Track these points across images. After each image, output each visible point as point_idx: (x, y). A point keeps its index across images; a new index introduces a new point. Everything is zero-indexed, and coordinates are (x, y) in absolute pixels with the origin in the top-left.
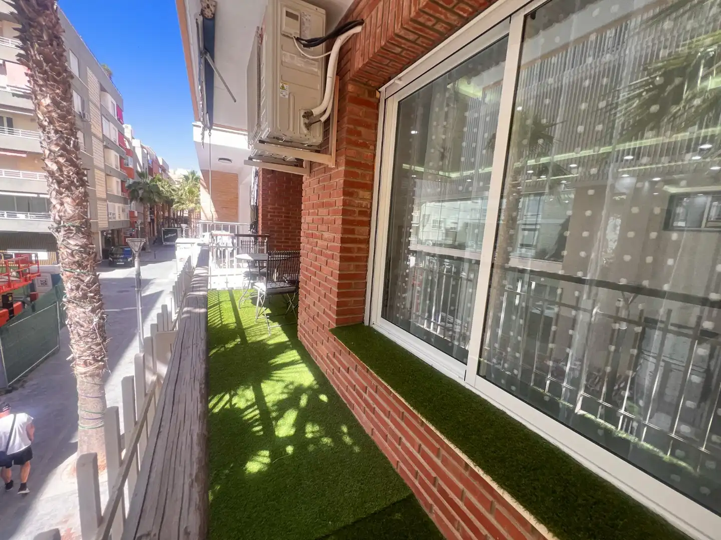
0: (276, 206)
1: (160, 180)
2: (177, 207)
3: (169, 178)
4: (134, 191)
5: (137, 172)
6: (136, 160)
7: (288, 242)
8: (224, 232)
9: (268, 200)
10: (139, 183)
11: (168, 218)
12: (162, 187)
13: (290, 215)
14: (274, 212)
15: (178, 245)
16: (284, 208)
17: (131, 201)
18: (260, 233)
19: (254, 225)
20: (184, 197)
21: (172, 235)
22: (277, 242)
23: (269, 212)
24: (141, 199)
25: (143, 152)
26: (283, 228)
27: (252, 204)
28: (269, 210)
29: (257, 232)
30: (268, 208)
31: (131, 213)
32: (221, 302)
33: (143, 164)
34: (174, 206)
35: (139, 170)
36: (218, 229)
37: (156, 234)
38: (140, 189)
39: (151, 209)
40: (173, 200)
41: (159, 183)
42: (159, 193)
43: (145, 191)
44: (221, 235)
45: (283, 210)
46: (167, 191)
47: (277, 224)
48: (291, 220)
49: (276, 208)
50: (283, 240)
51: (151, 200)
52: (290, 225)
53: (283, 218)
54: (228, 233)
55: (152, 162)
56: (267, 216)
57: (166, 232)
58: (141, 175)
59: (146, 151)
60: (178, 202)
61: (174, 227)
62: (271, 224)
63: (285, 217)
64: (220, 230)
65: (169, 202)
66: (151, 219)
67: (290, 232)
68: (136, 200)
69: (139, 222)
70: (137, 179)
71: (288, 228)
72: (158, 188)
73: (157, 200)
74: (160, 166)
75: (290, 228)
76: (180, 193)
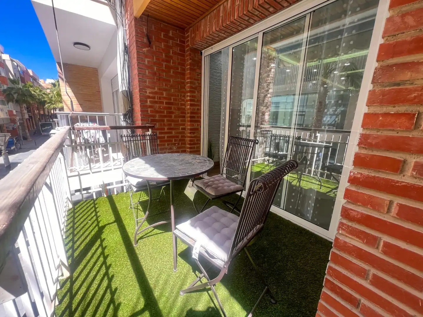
0: (156, 90)
1: (32, 87)
2: (49, 106)
3: (40, 85)
4: (9, 95)
5: (10, 79)
6: (7, 71)
7: (171, 133)
8: (91, 125)
9: (145, 82)
10: (12, 89)
11: (44, 115)
12: (34, 92)
13: (172, 101)
14: (154, 98)
15: (52, 135)
16: (165, 93)
17: (8, 103)
18: (139, 123)
19: (129, 114)
20: (53, 99)
21: (48, 128)
22: (160, 133)
23: (149, 97)
24: (17, 101)
25: (13, 65)
26: (165, 116)
27: (124, 89)
28: (148, 94)
29: (133, 122)
30: (146, 92)
31: (10, 113)
32: (104, 227)
33: (15, 74)
34: (46, 106)
35: (12, 78)
36: (84, 120)
37: (35, 127)
38: (15, 93)
39: (27, 108)
40: (45, 102)
41: (31, 89)
42: (32, 96)
43: (19, 94)
44: (89, 129)
45: (165, 95)
46: (39, 95)
47: (157, 112)
48: (173, 107)
49: (156, 93)
50: (166, 130)
51: (25, 102)
52: (172, 113)
53: (165, 105)
54: (96, 125)
55: (23, 73)
56: (147, 102)
57: (43, 126)
58: (13, 82)
59: (16, 64)
60: (49, 103)
61: (50, 121)
62: (151, 111)
63: (166, 103)
64: (87, 122)
65: (42, 103)
66: (29, 116)
67: (173, 121)
68: (13, 102)
69: (18, 118)
70: (11, 85)
71: (171, 117)
72: (31, 92)
73: (31, 102)
74: (32, 77)
75: (173, 116)
76: (50, 96)
